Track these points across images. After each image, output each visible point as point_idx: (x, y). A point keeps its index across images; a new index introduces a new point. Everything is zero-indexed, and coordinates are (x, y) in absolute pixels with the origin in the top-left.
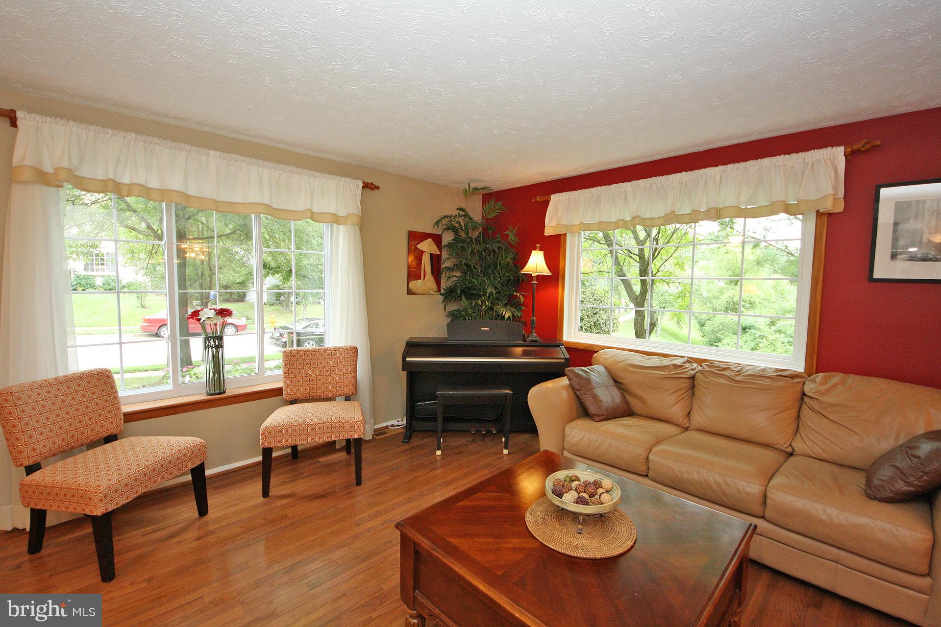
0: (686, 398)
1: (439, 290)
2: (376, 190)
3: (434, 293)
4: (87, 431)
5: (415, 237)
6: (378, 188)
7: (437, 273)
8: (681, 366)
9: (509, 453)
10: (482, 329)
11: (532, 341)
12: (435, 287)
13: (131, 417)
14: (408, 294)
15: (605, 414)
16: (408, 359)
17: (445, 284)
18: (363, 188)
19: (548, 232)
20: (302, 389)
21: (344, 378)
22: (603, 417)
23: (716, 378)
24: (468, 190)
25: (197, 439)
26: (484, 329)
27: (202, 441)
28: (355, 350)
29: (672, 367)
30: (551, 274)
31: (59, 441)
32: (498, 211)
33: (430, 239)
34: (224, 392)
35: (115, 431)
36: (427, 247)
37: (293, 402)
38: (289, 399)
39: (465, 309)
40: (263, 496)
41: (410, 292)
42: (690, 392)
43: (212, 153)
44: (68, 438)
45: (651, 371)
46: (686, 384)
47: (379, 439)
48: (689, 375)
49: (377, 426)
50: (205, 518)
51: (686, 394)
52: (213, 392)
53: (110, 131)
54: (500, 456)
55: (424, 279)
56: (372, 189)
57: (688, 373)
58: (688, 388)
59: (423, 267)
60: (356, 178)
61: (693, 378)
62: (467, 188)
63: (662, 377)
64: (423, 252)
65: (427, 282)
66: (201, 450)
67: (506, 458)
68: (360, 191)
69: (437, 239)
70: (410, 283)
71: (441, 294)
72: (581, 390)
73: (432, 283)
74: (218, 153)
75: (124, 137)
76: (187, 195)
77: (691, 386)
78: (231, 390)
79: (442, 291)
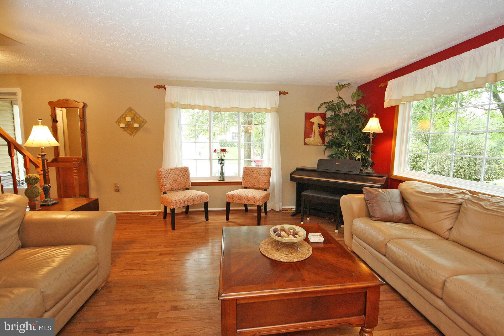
0: (451, 218)
1: (323, 143)
2: (287, 94)
3: (320, 145)
4: (183, 185)
5: (309, 116)
6: (287, 93)
7: (322, 135)
8: (452, 195)
9: (339, 233)
10: (337, 164)
11: (367, 173)
12: (321, 142)
13: (193, 184)
14: (304, 145)
15: (380, 217)
16: (293, 176)
17: (327, 139)
18: (280, 94)
19: (386, 105)
20: (248, 183)
21: (263, 181)
22: (378, 219)
23: (472, 206)
24: (338, 87)
25: (206, 194)
26: (338, 164)
27: (207, 194)
28: (270, 169)
29: (444, 195)
30: (382, 132)
31: (171, 187)
32: (362, 96)
33: (319, 116)
34: (224, 180)
35: (188, 187)
36: (316, 120)
37: (246, 188)
38: (243, 186)
39: (336, 154)
40: (226, 220)
41: (305, 144)
42: (455, 215)
43: (219, 90)
44: (174, 186)
45: (431, 197)
46: (453, 209)
47: (283, 212)
48: (457, 202)
49: (284, 207)
50: (207, 222)
51: (451, 215)
52: (220, 180)
53: (189, 87)
54: (333, 232)
55: (314, 137)
56: (284, 94)
57: (457, 201)
58: (455, 211)
59: (313, 131)
60: (275, 90)
61: (460, 204)
62: (338, 86)
63: (434, 200)
64: (313, 123)
65: (315, 138)
66: (206, 197)
67: (336, 234)
68: (278, 96)
69: (323, 116)
70: (306, 139)
71: (324, 145)
72: (368, 201)
73: (319, 139)
74: (221, 90)
75: (193, 89)
76: (211, 107)
77: (458, 210)
78: (226, 180)
79: (326, 143)
